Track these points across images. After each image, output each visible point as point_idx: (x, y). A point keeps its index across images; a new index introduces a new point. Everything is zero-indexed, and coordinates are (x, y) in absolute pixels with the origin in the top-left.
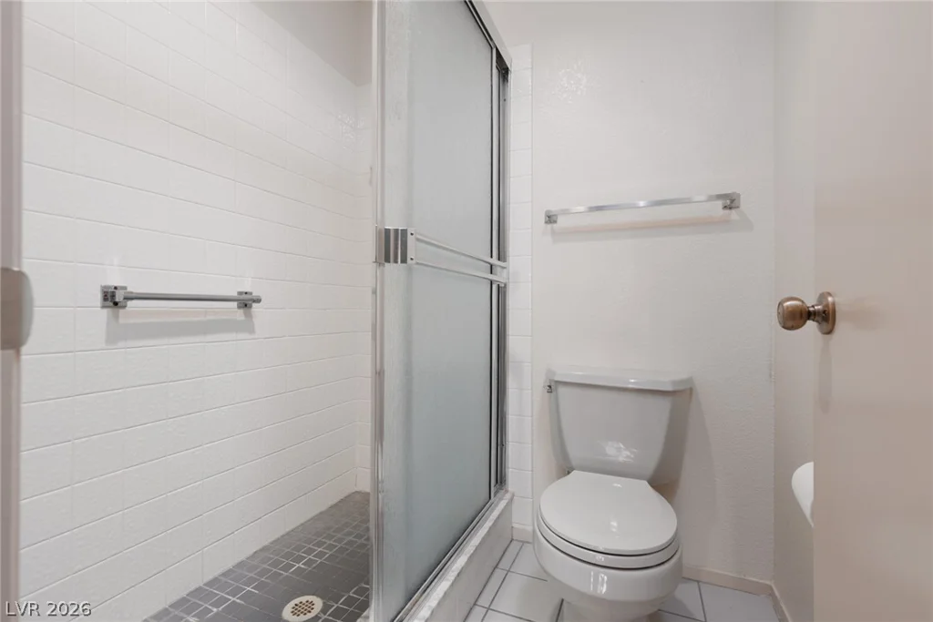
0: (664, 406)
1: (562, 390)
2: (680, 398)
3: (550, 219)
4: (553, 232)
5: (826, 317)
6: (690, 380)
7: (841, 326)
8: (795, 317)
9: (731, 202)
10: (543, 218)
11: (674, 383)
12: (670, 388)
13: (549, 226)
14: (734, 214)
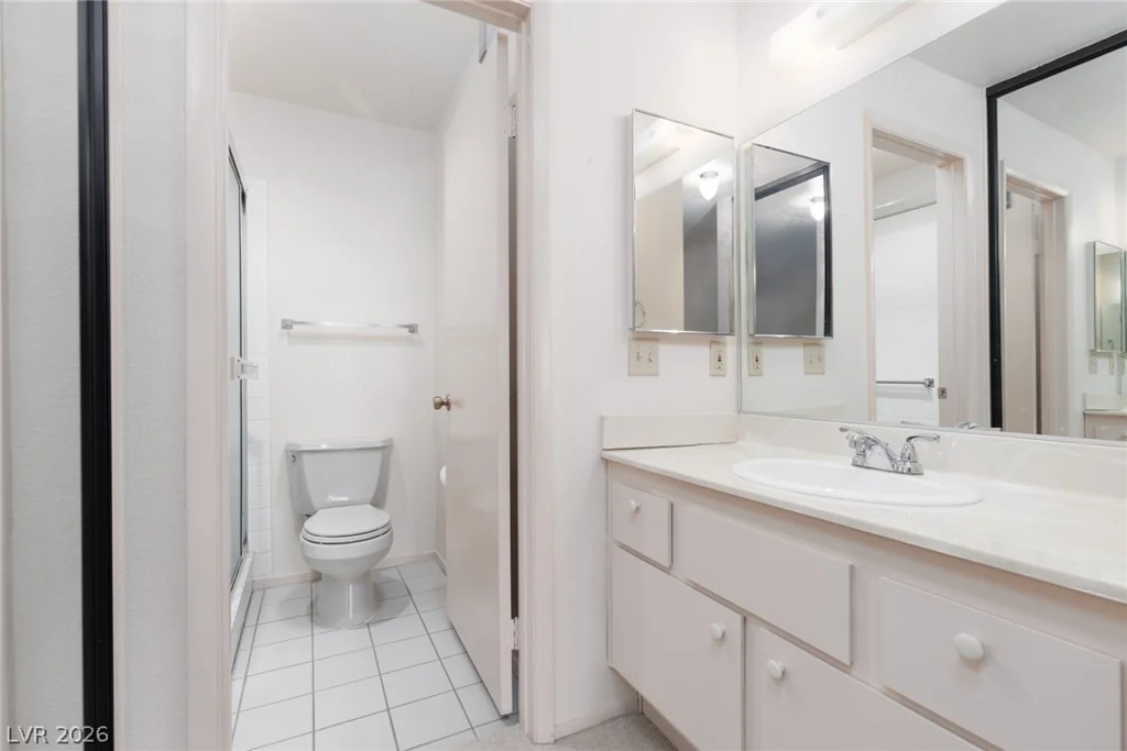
0: (378, 456)
1: (306, 457)
2: (385, 449)
3: (287, 325)
4: (289, 335)
5: (447, 404)
6: (391, 440)
7: (452, 407)
8: (438, 405)
9: (412, 329)
10: (279, 325)
11: (384, 441)
12: (378, 445)
13: (285, 331)
14: (414, 335)
